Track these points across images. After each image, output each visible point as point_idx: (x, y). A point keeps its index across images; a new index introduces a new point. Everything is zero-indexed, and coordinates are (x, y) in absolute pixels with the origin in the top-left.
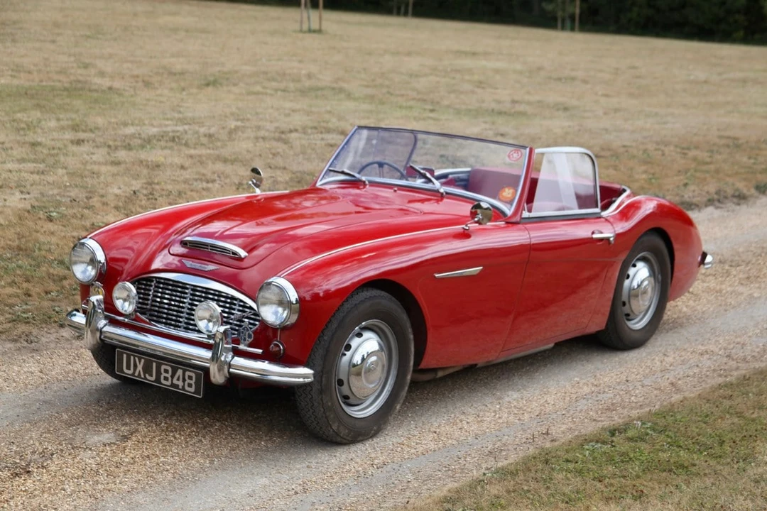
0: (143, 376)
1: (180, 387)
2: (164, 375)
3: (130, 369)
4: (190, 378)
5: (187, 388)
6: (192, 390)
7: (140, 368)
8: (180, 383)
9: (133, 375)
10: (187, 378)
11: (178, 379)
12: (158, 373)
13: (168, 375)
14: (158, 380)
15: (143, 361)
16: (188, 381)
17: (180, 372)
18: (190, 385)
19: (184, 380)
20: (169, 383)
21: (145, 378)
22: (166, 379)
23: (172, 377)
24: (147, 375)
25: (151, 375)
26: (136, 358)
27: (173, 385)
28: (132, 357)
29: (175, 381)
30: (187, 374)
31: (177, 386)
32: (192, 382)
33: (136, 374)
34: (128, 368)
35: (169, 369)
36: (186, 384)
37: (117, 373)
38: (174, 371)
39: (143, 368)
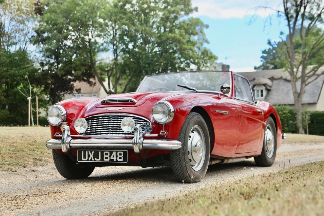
0: (93, 160)
1: (115, 160)
2: (105, 156)
4: (120, 154)
5: (118, 160)
6: (122, 160)
7: (91, 156)
9: (88, 160)
10: (118, 155)
11: (113, 157)
12: (102, 156)
13: (108, 156)
14: (102, 159)
15: (93, 152)
16: (119, 156)
17: (114, 153)
18: (120, 158)
20: (108, 160)
21: (95, 160)
22: (106, 158)
23: (110, 156)
25: (99, 158)
26: (89, 152)
27: (111, 160)
28: (87, 152)
29: (112, 158)
30: (118, 153)
31: (113, 160)
32: (122, 156)
33: (89, 160)
34: (85, 157)
35: (108, 153)
36: (118, 158)
37: (78, 161)
38: (111, 153)
39: (93, 156)
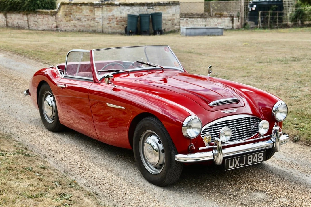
0: (238, 165)
1: (256, 162)
2: (249, 160)
3: (232, 166)
4: (260, 155)
5: (259, 161)
6: (262, 160)
7: (237, 163)
8: (256, 160)
9: (234, 167)
11: (255, 159)
12: (247, 160)
13: (251, 159)
14: (246, 164)
15: (239, 158)
16: (259, 157)
17: (256, 155)
18: (260, 159)
19: (258, 157)
21: (240, 166)
22: (250, 161)
23: (253, 159)
24: (241, 164)
25: (243, 163)
26: (236, 159)
27: (253, 162)
28: (233, 160)
29: (254, 160)
31: (255, 162)
32: (262, 157)
34: (231, 165)
35: (252, 156)
36: (259, 159)
37: (226, 170)
38: (254, 156)
39: (239, 162)
